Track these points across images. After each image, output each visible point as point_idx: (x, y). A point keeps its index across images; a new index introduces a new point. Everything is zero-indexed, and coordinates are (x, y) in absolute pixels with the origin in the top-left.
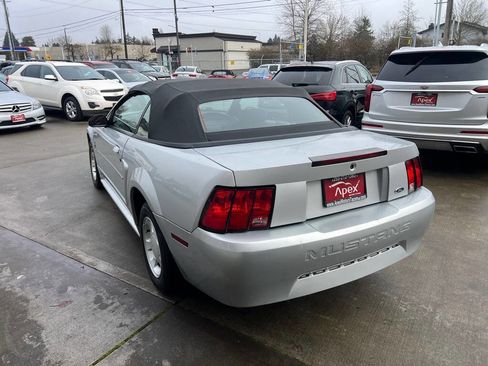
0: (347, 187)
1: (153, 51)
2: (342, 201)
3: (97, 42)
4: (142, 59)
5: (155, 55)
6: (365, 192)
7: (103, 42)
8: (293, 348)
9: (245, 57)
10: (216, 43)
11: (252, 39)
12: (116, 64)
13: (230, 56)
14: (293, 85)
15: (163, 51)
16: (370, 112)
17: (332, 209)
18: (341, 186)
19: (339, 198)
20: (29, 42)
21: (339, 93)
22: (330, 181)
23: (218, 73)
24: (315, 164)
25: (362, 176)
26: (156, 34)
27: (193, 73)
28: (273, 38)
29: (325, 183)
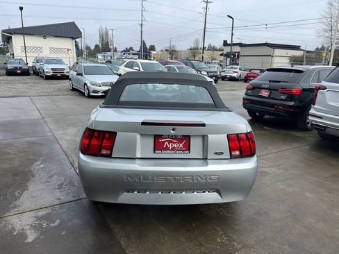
0: (174, 143)
1: (221, 55)
2: (168, 151)
3: (191, 49)
5: (222, 58)
6: (189, 150)
7: (194, 49)
8: (125, 237)
9: (286, 60)
10: (267, 50)
11: (297, 48)
13: (276, 60)
15: (227, 55)
16: (315, 106)
17: (159, 155)
18: (169, 142)
19: (167, 149)
20: (153, 48)
21: (304, 90)
22: (160, 136)
23: (254, 71)
24: (143, 124)
25: (188, 138)
26: (225, 44)
27: (236, 71)
28: (320, 47)
29: (157, 137)
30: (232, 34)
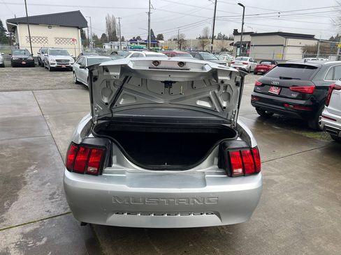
1: (231, 44)
3: (200, 38)
4: (224, 50)
5: (232, 48)
7: (203, 38)
9: (299, 51)
10: (280, 40)
11: (311, 37)
12: (191, 54)
13: (288, 50)
14: (281, 78)
15: (237, 45)
16: (328, 107)
20: (161, 37)
21: (317, 88)
23: (265, 63)
26: (236, 33)
27: (246, 62)
28: (335, 36)
30: (243, 24)
